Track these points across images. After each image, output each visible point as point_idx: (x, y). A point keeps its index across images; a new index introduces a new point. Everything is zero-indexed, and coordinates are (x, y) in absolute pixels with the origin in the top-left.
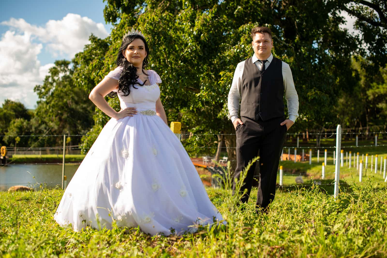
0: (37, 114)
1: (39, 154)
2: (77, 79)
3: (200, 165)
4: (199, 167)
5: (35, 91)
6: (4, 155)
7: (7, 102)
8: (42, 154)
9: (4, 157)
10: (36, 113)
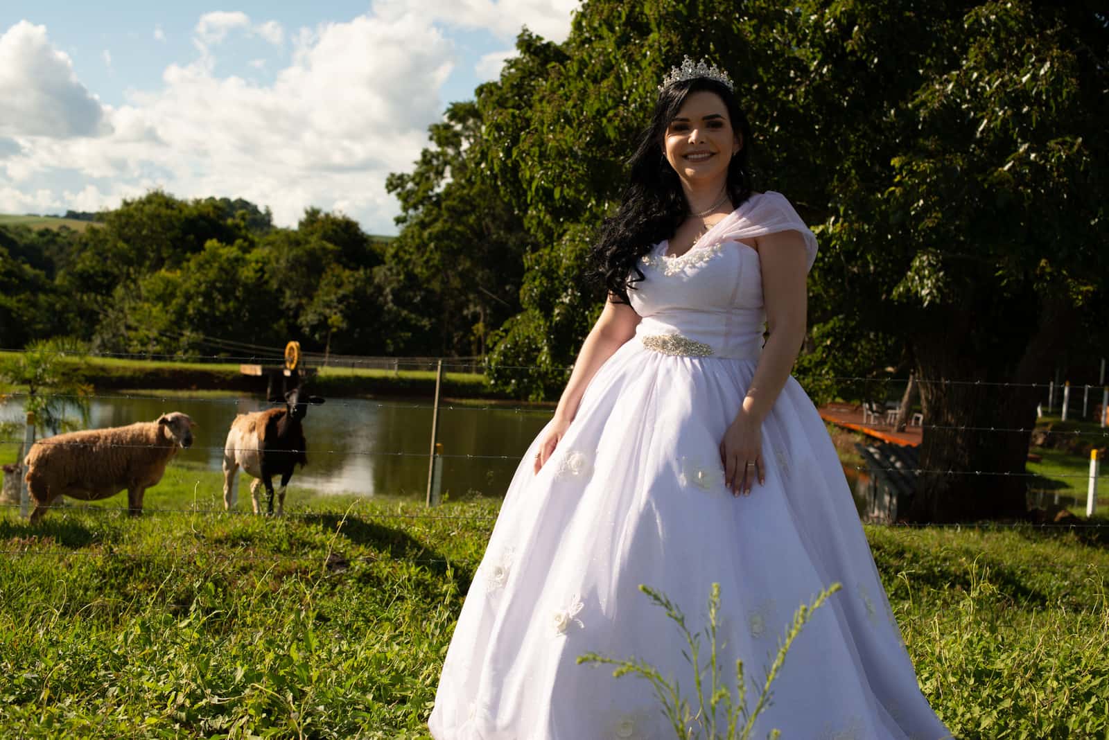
0: (395, 255)
1: (391, 367)
2: (478, 164)
3: (853, 426)
4: (851, 431)
5: (389, 192)
6: (293, 366)
7: (313, 215)
8: (401, 367)
9: (294, 372)
10: (391, 251)
